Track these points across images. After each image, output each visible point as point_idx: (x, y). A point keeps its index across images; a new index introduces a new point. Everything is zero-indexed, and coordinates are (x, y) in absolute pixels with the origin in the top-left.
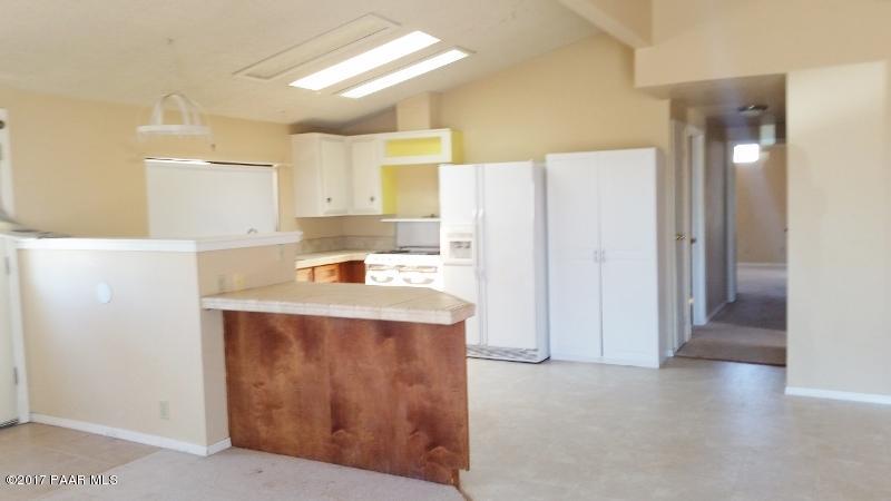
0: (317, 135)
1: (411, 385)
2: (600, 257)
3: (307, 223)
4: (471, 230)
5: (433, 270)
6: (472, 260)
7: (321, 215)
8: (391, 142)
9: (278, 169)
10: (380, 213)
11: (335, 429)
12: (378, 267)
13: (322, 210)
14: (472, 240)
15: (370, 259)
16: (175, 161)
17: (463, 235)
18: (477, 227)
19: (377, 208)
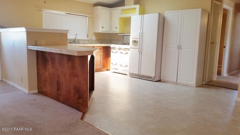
0: (100, 7)
1: (74, 78)
2: (179, 48)
3: (97, 34)
4: (138, 37)
5: (128, 50)
6: (138, 47)
7: (100, 32)
8: (123, 10)
9: (88, 17)
10: (118, 32)
11: (58, 90)
12: (114, 48)
13: (100, 30)
14: (138, 40)
15: (112, 46)
16: (54, 12)
17: (136, 39)
18: (140, 36)
19: (117, 31)
